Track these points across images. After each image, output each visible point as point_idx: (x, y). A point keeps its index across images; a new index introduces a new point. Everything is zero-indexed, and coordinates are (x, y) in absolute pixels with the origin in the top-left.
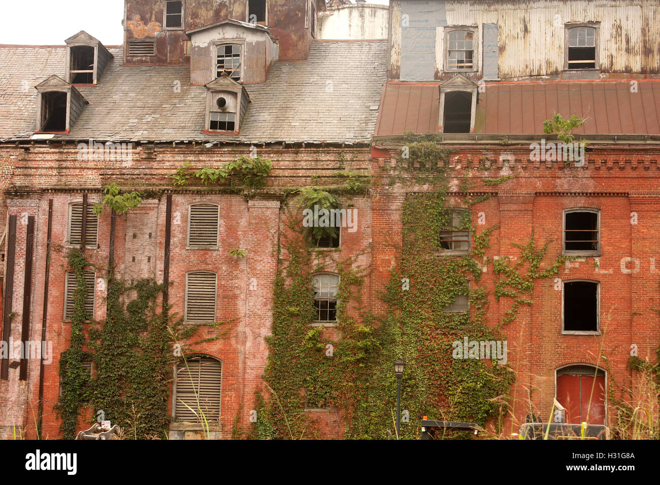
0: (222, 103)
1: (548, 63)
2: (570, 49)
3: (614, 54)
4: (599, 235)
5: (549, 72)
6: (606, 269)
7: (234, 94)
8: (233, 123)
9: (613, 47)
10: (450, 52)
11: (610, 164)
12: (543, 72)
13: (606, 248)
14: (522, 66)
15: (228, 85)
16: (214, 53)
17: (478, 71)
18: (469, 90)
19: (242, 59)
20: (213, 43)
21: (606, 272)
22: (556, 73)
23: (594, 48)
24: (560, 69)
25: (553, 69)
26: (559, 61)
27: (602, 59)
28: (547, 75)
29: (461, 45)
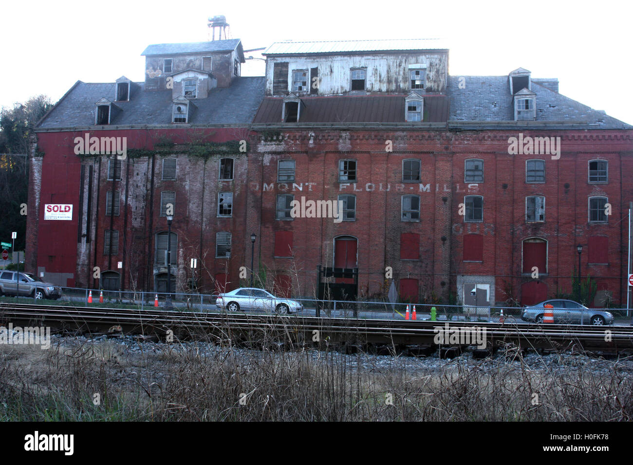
0: (179, 109)
1: (342, 88)
2: (353, 81)
3: (374, 83)
4: (356, 173)
5: (342, 92)
6: (359, 189)
7: (186, 105)
8: (185, 119)
9: (373, 79)
10: (295, 82)
11: (361, 137)
12: (340, 92)
13: (359, 179)
14: (329, 89)
15: (182, 100)
16: (183, 84)
17: (308, 92)
18: (297, 101)
19: (197, 86)
20: (183, 80)
21: (359, 190)
22: (345, 92)
23: (364, 80)
24: (348, 90)
25: (344, 90)
26: (347, 86)
27: (368, 86)
28: (341, 93)
29: (301, 79)
